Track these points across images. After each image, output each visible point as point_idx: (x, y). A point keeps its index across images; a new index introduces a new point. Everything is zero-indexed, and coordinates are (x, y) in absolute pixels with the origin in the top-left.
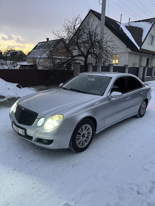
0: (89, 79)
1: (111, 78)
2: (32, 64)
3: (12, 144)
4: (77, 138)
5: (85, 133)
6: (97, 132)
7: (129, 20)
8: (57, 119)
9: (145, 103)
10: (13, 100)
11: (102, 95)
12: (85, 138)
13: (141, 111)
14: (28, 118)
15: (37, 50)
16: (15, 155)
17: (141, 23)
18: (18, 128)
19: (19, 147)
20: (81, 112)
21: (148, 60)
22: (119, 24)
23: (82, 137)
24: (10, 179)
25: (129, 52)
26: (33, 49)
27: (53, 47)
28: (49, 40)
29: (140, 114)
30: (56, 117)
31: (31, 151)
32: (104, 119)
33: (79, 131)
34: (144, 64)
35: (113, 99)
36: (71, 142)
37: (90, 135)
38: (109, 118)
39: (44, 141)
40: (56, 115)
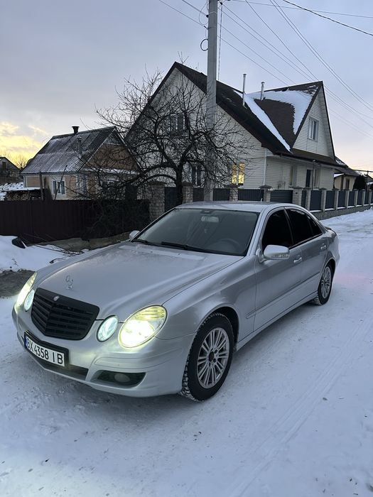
0: (203, 219)
1: (258, 214)
2: (38, 188)
3: (25, 394)
4: (198, 364)
5: (214, 351)
6: (239, 346)
7: (263, 86)
8: (149, 317)
9: (329, 271)
10: (6, 278)
11: (245, 254)
12: (216, 364)
13: (323, 289)
14: (71, 322)
15: (49, 155)
16: (39, 422)
17: (287, 92)
18: (45, 349)
19: (47, 398)
20: (205, 298)
21: (309, 173)
22: (241, 95)
23: (207, 362)
24: (40, 489)
25: (267, 157)
26: (40, 152)
27: (89, 148)
28: (79, 131)
29: (321, 298)
30: (147, 313)
31: (81, 407)
32: (253, 312)
33: (203, 346)
34: (301, 183)
35: (267, 262)
36: (186, 375)
37: (224, 355)
38: (262, 309)
39: (117, 377)
40: (147, 309)
